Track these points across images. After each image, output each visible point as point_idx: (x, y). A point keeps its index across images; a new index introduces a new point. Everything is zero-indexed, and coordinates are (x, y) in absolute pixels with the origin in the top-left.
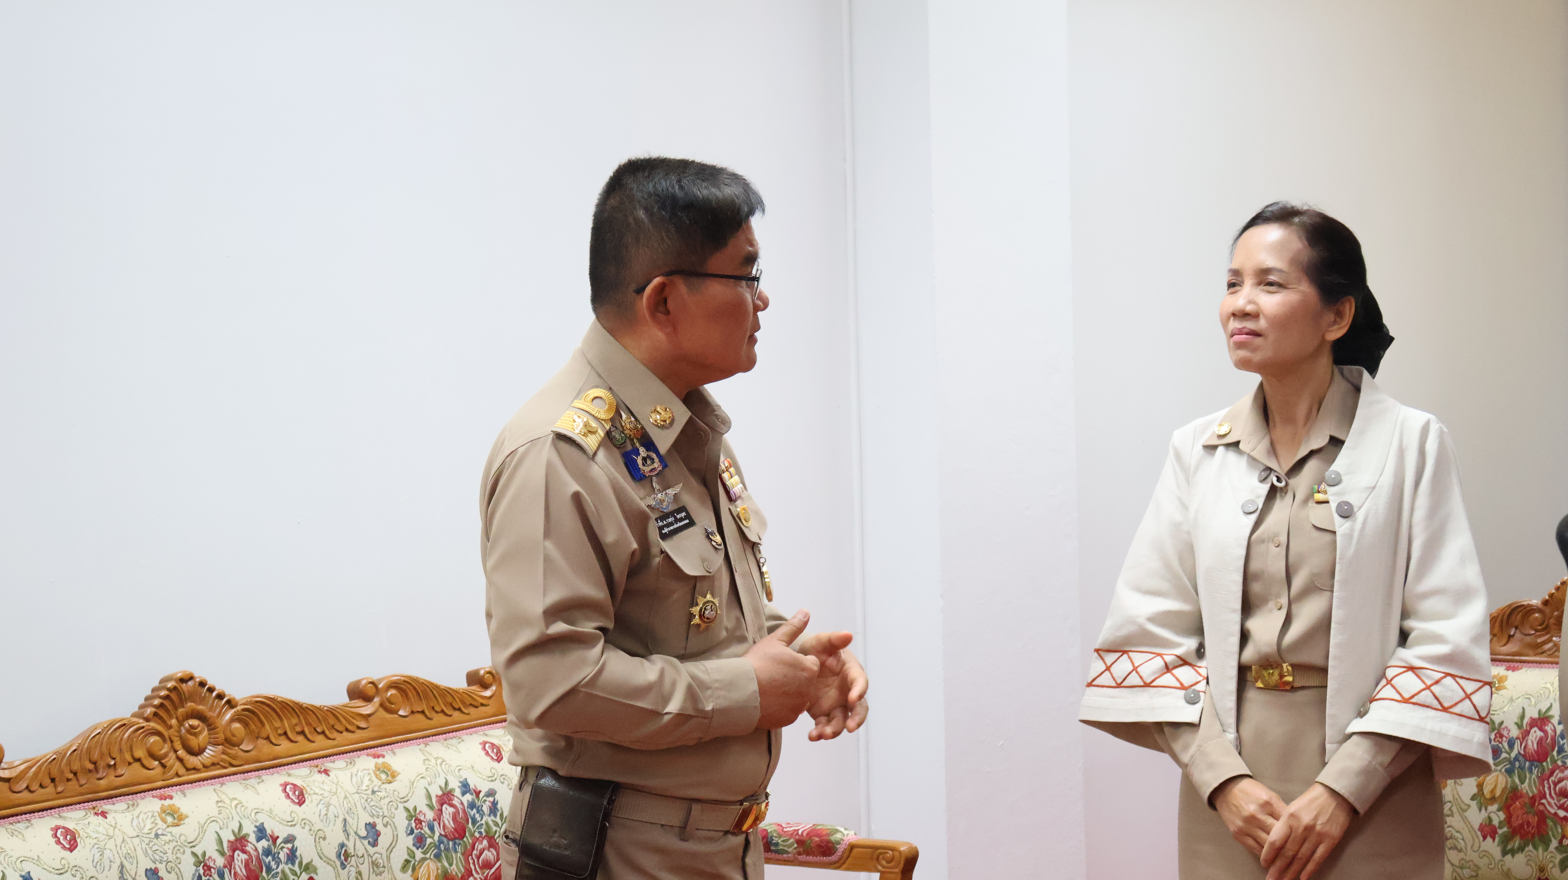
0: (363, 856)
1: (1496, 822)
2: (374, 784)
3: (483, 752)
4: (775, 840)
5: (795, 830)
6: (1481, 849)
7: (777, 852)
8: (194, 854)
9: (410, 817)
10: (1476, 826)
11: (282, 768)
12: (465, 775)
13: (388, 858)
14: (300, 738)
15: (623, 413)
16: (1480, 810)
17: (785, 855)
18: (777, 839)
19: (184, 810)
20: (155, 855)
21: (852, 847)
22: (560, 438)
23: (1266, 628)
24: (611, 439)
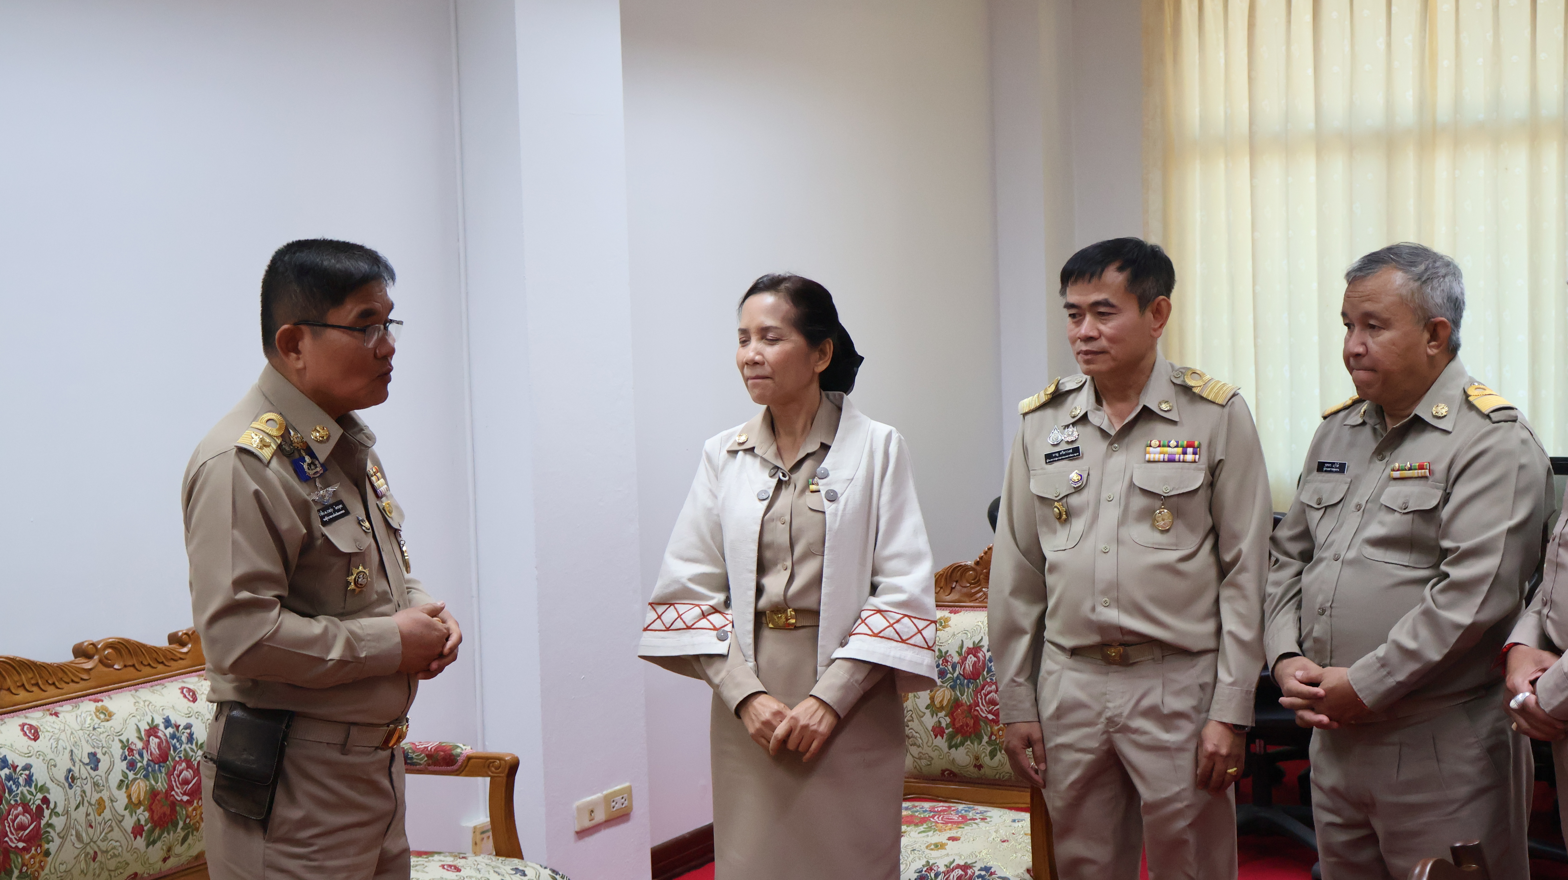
0: (87, 778)
1: (944, 725)
2: (95, 722)
3: (182, 695)
4: (410, 755)
5: (425, 747)
6: (933, 745)
9: (123, 747)
10: (930, 728)
11: (20, 712)
12: (167, 713)
13: (107, 779)
14: (35, 689)
15: (291, 431)
16: (932, 716)
17: (418, 767)
18: (411, 754)
21: (469, 758)
22: (242, 451)
23: (775, 584)
24: (282, 451)
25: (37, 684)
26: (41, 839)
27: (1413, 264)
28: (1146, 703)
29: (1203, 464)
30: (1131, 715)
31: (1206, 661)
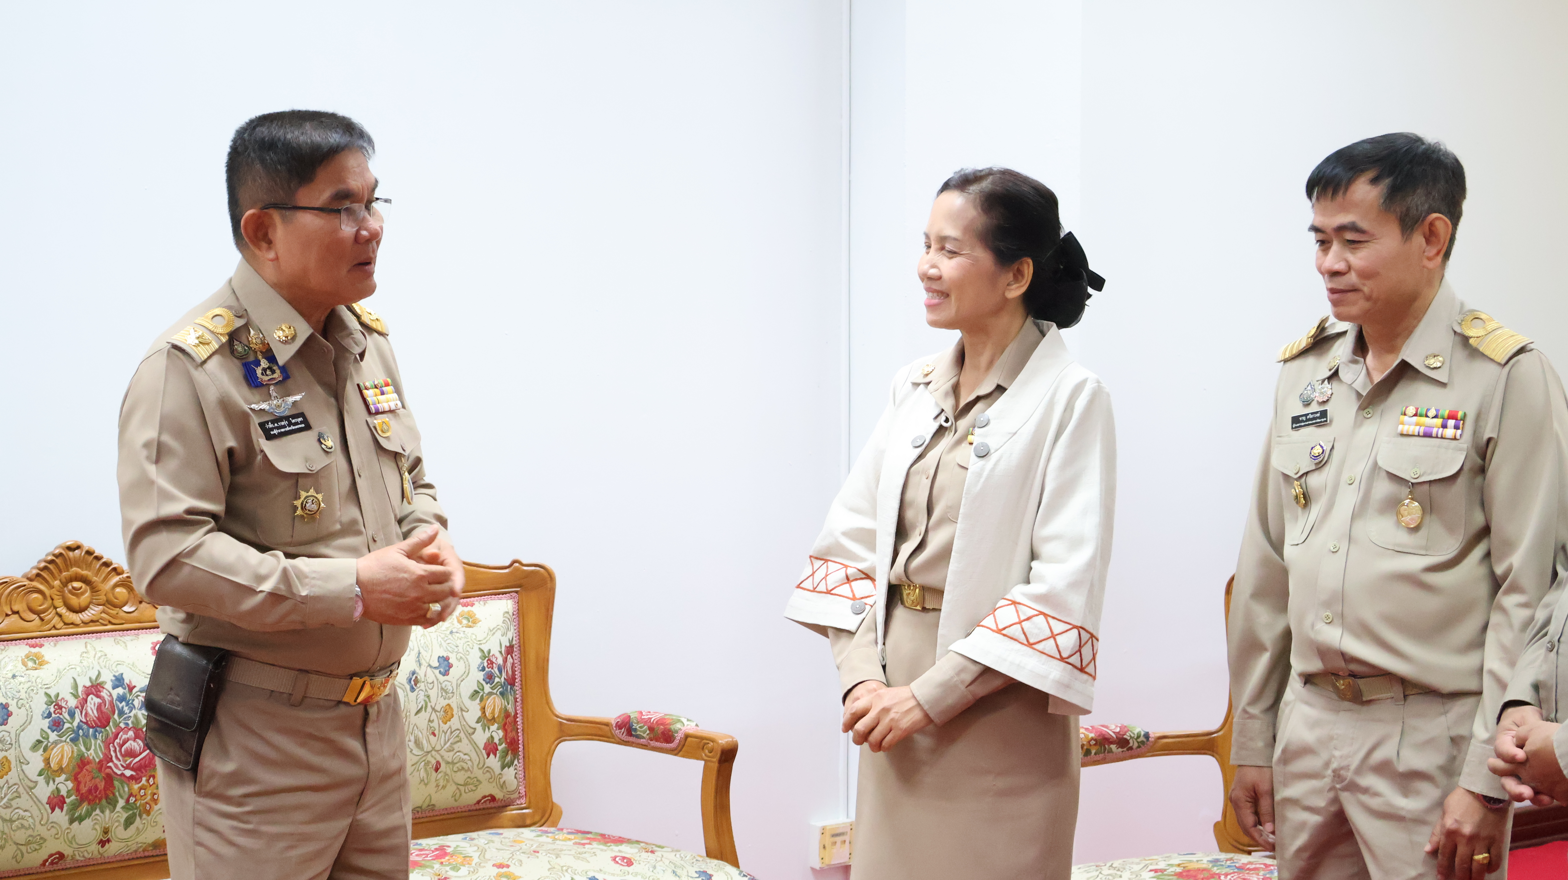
4: (635, 726)
5: (649, 718)
7: (636, 736)
8: (47, 694)
17: (642, 740)
18: (635, 725)
19: (46, 658)
20: (8, 693)
21: (687, 736)
22: (177, 351)
24: (233, 352)
28: (1378, 756)
29: (1466, 443)
30: (1359, 771)
31: (1460, 707)
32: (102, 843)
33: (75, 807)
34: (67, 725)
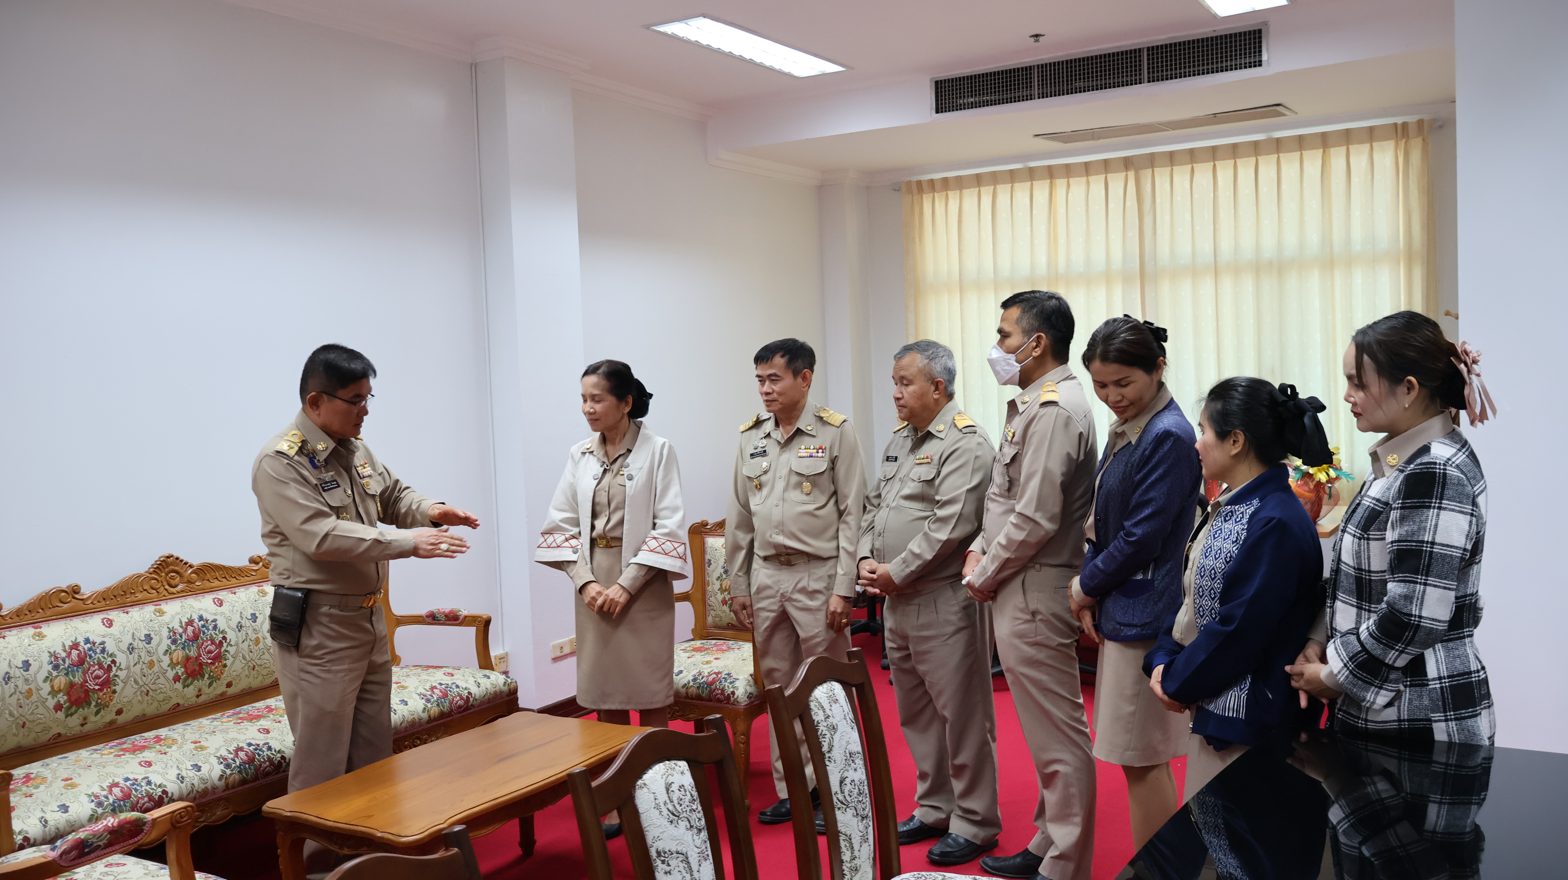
0: (249, 627)
1: (727, 599)
2: (256, 597)
4: (437, 615)
5: (444, 611)
6: (722, 610)
7: (438, 620)
8: (168, 628)
10: (720, 601)
11: (214, 592)
13: (261, 627)
14: (224, 580)
15: (307, 443)
16: (721, 595)
17: (441, 622)
19: (165, 610)
20: (150, 628)
21: (466, 617)
22: (279, 453)
23: (600, 524)
24: (302, 453)
25: (225, 577)
26: (221, 658)
27: (927, 351)
28: (800, 586)
29: (827, 458)
30: (792, 592)
31: (831, 563)
32: (198, 696)
33: (186, 680)
34: (179, 641)
